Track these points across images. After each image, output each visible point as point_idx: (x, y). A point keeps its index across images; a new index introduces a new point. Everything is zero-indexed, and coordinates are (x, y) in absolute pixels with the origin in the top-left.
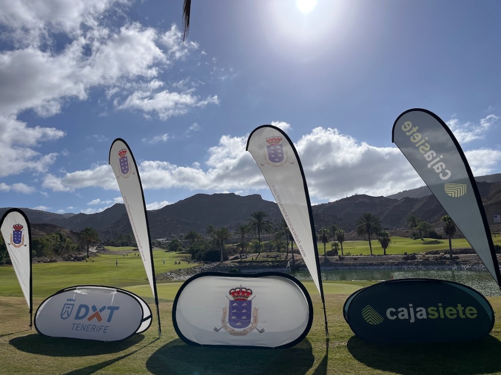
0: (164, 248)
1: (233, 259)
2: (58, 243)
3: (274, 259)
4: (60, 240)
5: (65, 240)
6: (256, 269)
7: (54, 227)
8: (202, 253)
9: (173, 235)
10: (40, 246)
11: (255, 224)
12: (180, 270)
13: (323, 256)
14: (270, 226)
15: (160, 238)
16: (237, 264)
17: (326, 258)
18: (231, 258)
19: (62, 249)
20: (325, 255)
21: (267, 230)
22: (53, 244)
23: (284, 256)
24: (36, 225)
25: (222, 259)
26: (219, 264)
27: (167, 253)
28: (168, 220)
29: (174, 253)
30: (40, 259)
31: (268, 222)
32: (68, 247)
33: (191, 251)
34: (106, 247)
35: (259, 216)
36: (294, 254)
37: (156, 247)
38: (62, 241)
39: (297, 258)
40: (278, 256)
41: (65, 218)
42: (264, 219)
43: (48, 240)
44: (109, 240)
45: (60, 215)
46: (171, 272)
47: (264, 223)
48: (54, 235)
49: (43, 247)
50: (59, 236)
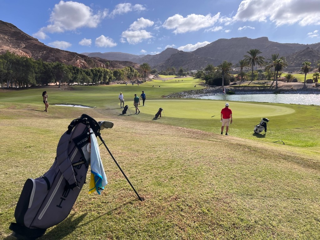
1: (232, 84)
2: (130, 73)
3: (262, 85)
4: (130, 71)
5: (133, 71)
6: (246, 92)
7: (131, 63)
8: (211, 80)
9: (201, 68)
10: (119, 74)
11: (251, 59)
12: (192, 91)
13: (303, 83)
14: (262, 61)
15: (193, 70)
16: (233, 88)
17: (305, 85)
19: (132, 76)
20: (305, 83)
21: (261, 63)
22: (126, 73)
23: (271, 83)
25: (223, 84)
26: (220, 88)
27: (194, 79)
29: (198, 80)
30: (119, 82)
31: (260, 57)
32: (135, 75)
33: (206, 79)
34: (160, 76)
35: (254, 53)
36: (278, 81)
38: (131, 71)
39: (281, 85)
40: (265, 83)
42: (258, 56)
43: (123, 71)
46: (185, 92)
47: (257, 59)
48: (127, 68)
49: (120, 75)
50: (130, 69)
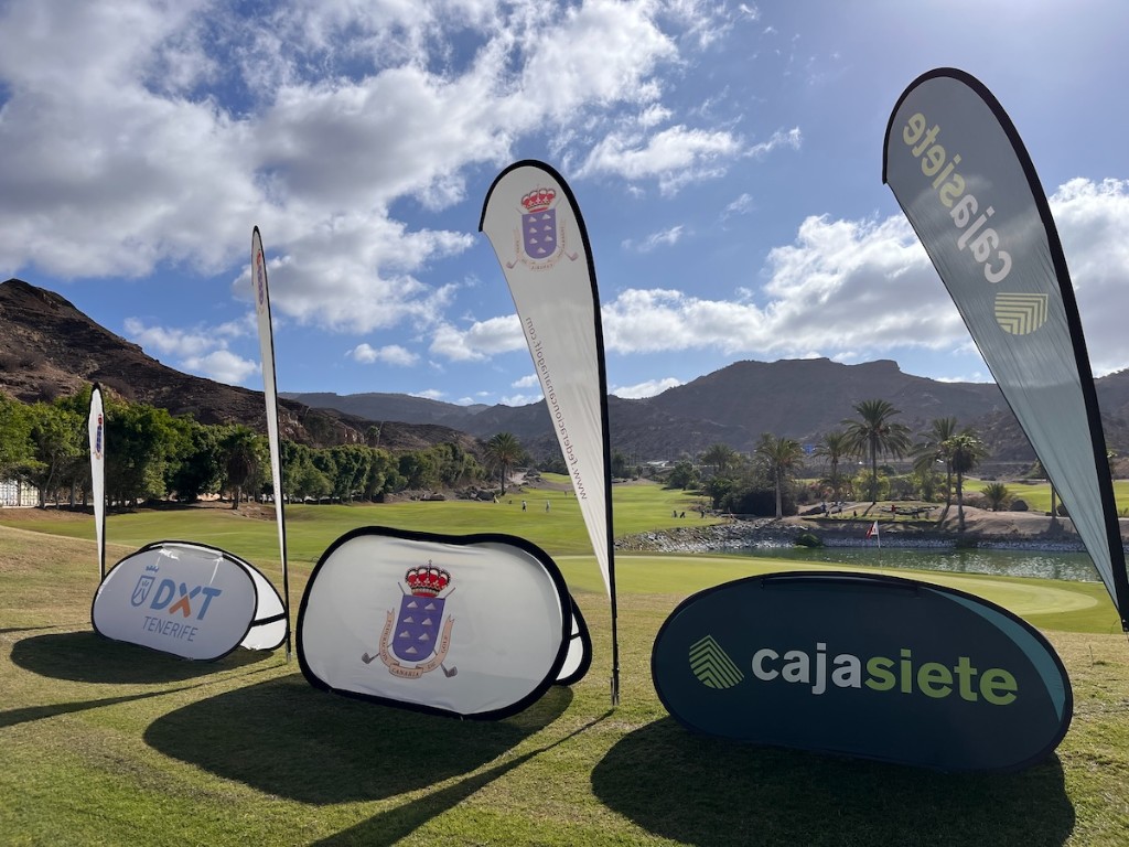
0: (661, 481)
1: (808, 513)
2: (450, 463)
3: (909, 518)
4: (452, 458)
5: (462, 459)
6: (861, 538)
7: (447, 431)
8: (736, 495)
9: (683, 453)
10: (415, 467)
11: (863, 431)
12: (678, 530)
13: (1048, 514)
14: (903, 438)
15: (655, 459)
16: (815, 525)
17: (1054, 519)
18: (803, 509)
19: (457, 475)
20: (1053, 514)
21: (896, 446)
22: (439, 464)
23: (939, 512)
24: (416, 427)
25: (779, 511)
26: (771, 523)
27: (665, 491)
28: (671, 420)
29: (678, 493)
30: (416, 493)
31: (897, 427)
32: (467, 471)
33: (714, 491)
34: (543, 475)
35: (873, 413)
36: (964, 507)
37: (646, 477)
38: (455, 459)
39: (974, 518)
40: (921, 511)
41: (470, 415)
42: (889, 421)
43: (429, 456)
44: (550, 461)
45: (461, 408)
46: (658, 534)
47: (886, 431)
48: (442, 448)
49: (420, 470)
50: (450, 451)
